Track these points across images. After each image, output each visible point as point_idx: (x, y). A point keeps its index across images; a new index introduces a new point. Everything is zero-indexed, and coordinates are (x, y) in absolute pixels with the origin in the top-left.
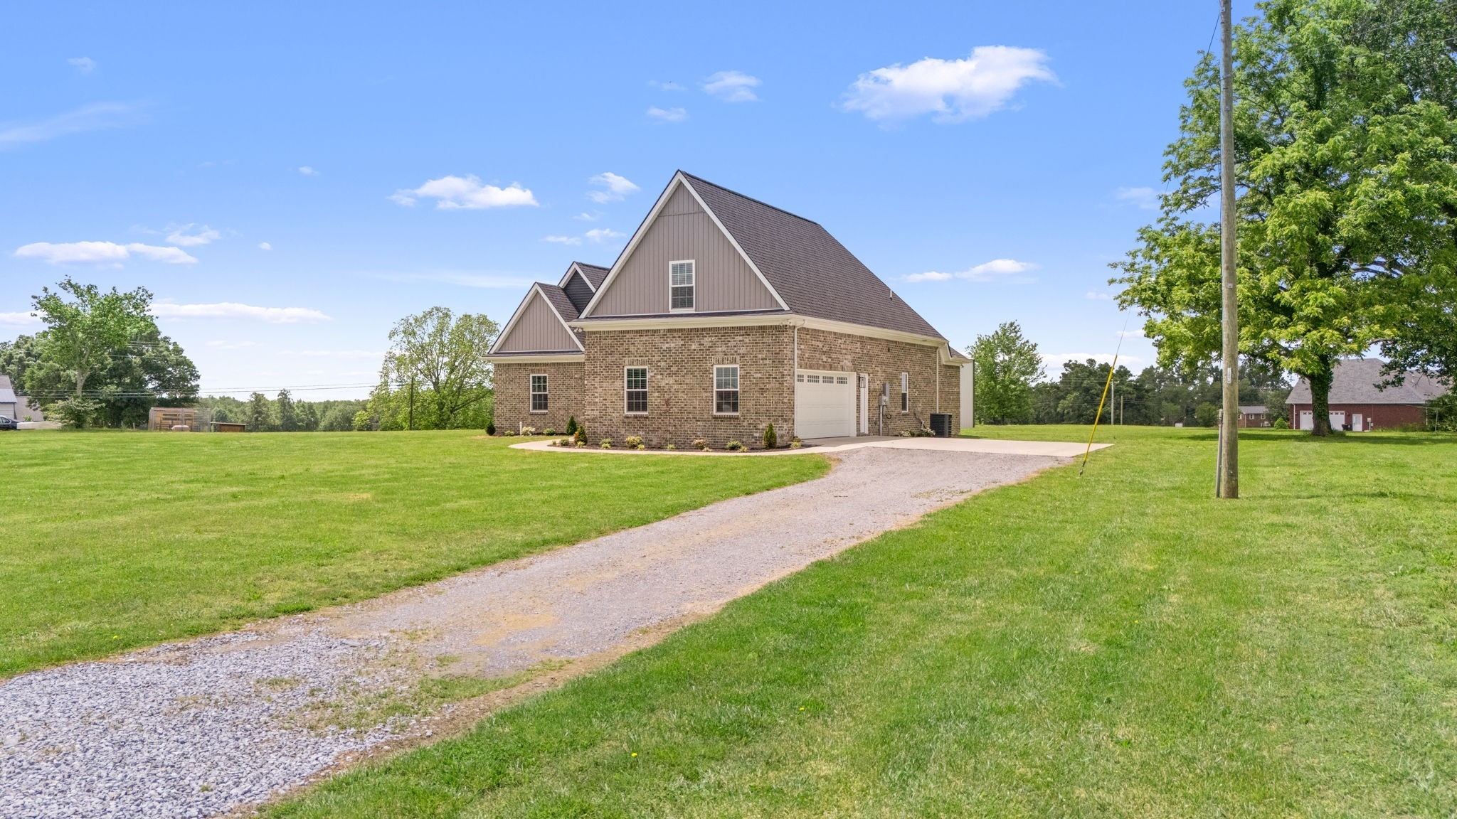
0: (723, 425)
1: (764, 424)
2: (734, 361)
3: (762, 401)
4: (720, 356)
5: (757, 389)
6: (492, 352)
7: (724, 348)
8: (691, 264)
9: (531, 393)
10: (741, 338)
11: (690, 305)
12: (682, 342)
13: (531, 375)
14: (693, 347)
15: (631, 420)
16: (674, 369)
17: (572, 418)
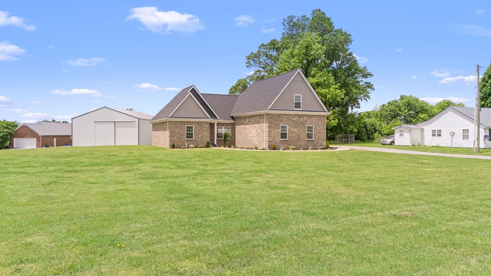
0: (310, 142)
1: (320, 142)
2: (313, 124)
3: (320, 136)
4: (309, 123)
5: (318, 132)
6: (169, 116)
7: (310, 121)
8: (300, 96)
9: (186, 132)
10: (314, 118)
11: (300, 108)
12: (298, 118)
13: (186, 126)
14: (301, 120)
15: (283, 141)
16: (296, 126)
17: (208, 142)
